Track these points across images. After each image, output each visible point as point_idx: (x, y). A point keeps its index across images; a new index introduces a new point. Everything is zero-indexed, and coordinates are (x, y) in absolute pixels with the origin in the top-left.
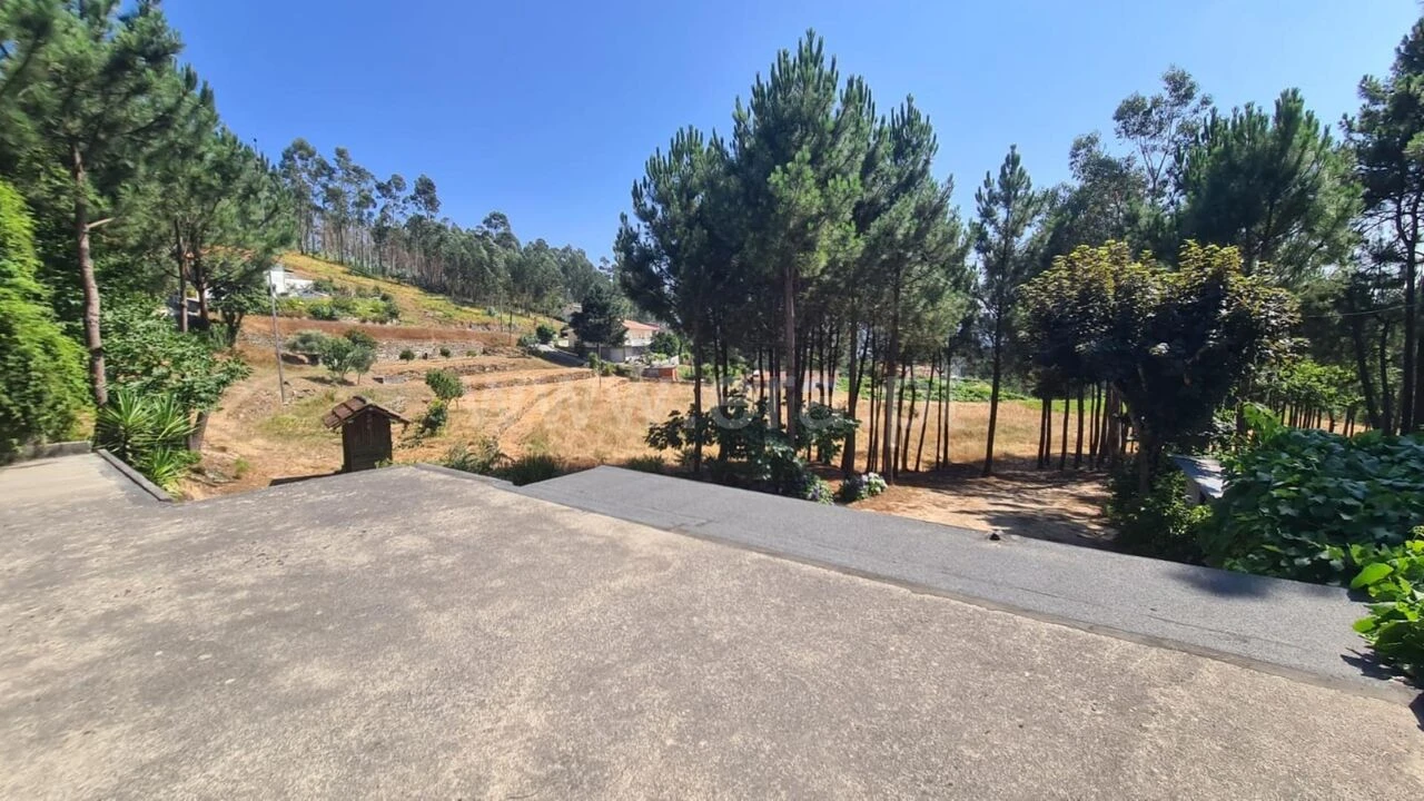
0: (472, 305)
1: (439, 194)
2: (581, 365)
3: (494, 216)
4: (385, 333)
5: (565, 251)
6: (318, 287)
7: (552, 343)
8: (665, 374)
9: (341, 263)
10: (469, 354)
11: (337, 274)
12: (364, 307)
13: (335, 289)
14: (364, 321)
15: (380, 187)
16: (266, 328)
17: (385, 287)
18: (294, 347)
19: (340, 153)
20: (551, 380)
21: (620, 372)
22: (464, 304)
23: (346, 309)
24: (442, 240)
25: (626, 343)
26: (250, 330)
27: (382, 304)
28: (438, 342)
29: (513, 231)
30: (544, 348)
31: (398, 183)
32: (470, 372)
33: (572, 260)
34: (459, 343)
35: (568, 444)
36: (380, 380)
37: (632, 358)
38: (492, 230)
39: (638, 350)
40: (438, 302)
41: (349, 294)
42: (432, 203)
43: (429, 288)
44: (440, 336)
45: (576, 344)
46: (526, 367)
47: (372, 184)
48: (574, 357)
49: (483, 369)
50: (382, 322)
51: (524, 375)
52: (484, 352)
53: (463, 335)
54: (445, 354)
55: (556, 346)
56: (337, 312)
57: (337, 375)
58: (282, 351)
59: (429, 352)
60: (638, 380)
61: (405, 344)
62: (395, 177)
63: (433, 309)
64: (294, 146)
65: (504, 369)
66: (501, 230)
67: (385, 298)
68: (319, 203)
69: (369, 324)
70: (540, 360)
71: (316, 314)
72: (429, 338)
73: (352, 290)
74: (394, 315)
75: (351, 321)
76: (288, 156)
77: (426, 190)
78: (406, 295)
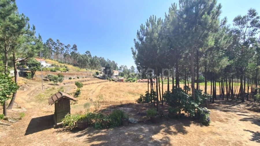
0: (83, 68)
1: (77, 48)
2: (105, 79)
3: (87, 51)
4: (66, 74)
5: (100, 58)
6: (52, 65)
7: (99, 75)
8: (122, 81)
9: (57, 61)
10: (83, 78)
11: (57, 63)
12: (61, 69)
13: (56, 66)
14: (61, 72)
15: (66, 47)
16: (40, 74)
17: (66, 65)
18: (46, 78)
19: (58, 40)
20: (100, 82)
21: (113, 80)
22: (81, 68)
23: (58, 69)
24: (77, 56)
25: (114, 75)
26: (37, 74)
27: (65, 68)
28: (77, 76)
29: (91, 54)
30: (98, 76)
31: (69, 45)
32: (83, 82)
33: (102, 59)
34: (81, 76)
35: (107, 97)
36: (65, 84)
37: (115, 77)
38: (87, 54)
39: (116, 76)
40: (77, 68)
41: (59, 67)
42: (76, 49)
43: (75, 65)
44: (77, 74)
45: (104, 75)
46: (94, 80)
47: (64, 46)
48: (103, 78)
49: (86, 81)
50: (65, 72)
51: (94, 82)
52: (86, 77)
53: (82, 74)
54: (78, 78)
55: (100, 76)
56: (56, 70)
57: (55, 83)
58: (44, 79)
59: (75, 78)
60: (117, 82)
61: (70, 76)
62: (68, 45)
63: (75, 69)
64: (49, 39)
65: (90, 81)
66: (89, 54)
67: (66, 67)
68: (54, 50)
69: (63, 72)
70: (97, 78)
71: (52, 71)
72: (75, 75)
73: (59, 66)
74: (68, 70)
75: (59, 72)
76: (48, 41)
77: (75, 47)
78: (70, 67)
